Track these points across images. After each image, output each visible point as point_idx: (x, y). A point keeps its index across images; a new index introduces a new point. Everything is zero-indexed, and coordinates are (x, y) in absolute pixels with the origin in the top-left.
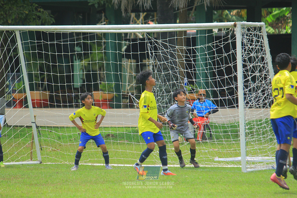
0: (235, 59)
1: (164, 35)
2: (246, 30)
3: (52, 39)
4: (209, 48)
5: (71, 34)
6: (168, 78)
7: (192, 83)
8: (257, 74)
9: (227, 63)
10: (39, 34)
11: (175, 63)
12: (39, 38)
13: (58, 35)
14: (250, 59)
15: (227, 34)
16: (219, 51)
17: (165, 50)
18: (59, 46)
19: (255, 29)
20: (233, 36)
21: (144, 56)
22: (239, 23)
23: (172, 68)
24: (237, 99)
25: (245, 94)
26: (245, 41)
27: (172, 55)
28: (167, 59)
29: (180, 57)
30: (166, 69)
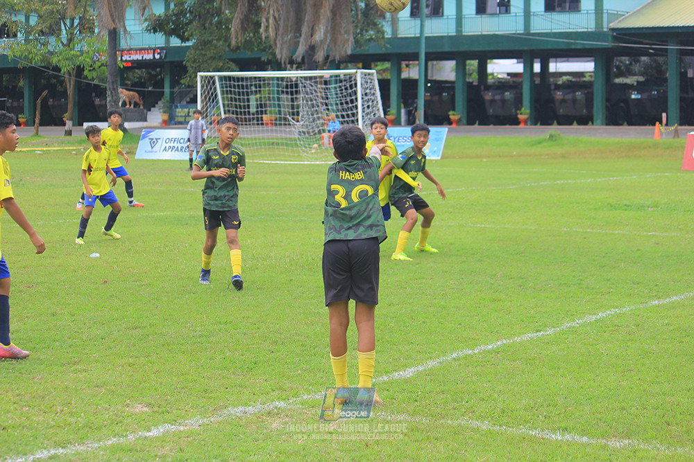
0: (356, 93)
1: (311, 78)
2: (363, 76)
3: (238, 81)
4: (340, 87)
5: (251, 78)
6: (313, 106)
7: (328, 109)
8: (370, 103)
9: (351, 96)
10: (230, 78)
11: (317, 96)
12: (230, 81)
13: (242, 79)
14: (366, 94)
15: (350, 78)
16: (346, 89)
17: (311, 88)
18: (242, 85)
19: (369, 74)
20: (355, 80)
21: (297, 92)
22: (359, 71)
23: (316, 100)
24: (357, 120)
25: (363, 116)
26: (363, 82)
27: (315, 91)
28: (312, 94)
29: (321, 92)
30: (311, 100)
